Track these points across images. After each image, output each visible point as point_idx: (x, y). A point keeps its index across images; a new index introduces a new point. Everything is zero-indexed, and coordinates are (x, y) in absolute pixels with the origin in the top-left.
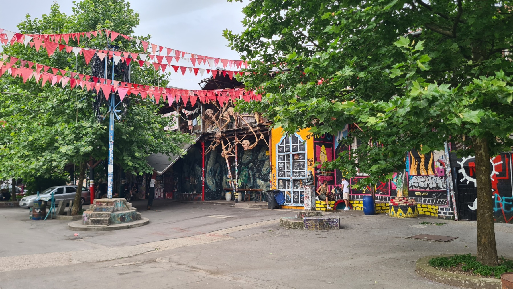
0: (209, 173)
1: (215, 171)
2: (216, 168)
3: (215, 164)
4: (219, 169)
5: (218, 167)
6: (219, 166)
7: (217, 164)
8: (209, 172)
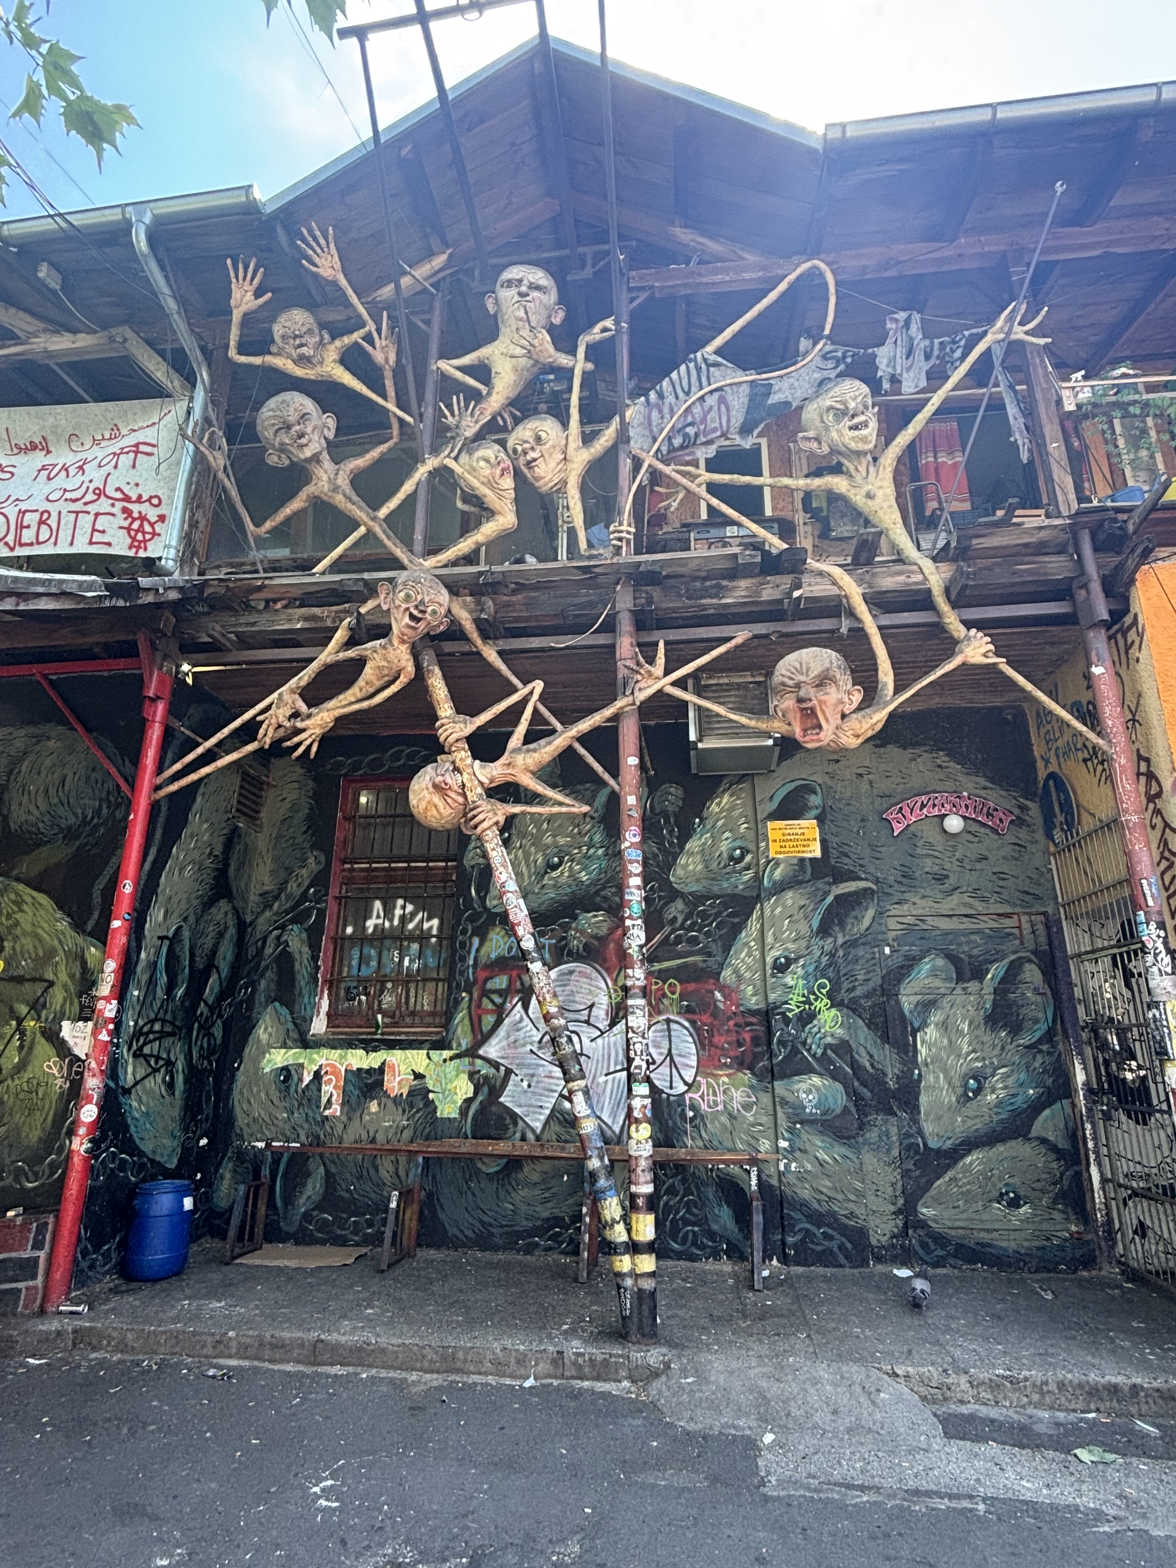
0: (152, 982)
1: (200, 964)
2: (209, 942)
3: (209, 903)
4: (226, 953)
5: (221, 935)
6: (232, 931)
7: (222, 910)
8: (153, 966)
